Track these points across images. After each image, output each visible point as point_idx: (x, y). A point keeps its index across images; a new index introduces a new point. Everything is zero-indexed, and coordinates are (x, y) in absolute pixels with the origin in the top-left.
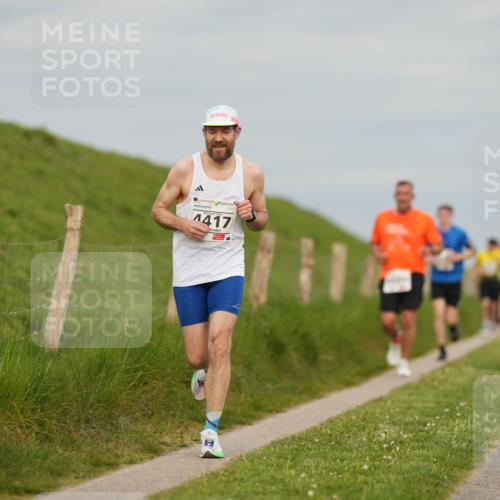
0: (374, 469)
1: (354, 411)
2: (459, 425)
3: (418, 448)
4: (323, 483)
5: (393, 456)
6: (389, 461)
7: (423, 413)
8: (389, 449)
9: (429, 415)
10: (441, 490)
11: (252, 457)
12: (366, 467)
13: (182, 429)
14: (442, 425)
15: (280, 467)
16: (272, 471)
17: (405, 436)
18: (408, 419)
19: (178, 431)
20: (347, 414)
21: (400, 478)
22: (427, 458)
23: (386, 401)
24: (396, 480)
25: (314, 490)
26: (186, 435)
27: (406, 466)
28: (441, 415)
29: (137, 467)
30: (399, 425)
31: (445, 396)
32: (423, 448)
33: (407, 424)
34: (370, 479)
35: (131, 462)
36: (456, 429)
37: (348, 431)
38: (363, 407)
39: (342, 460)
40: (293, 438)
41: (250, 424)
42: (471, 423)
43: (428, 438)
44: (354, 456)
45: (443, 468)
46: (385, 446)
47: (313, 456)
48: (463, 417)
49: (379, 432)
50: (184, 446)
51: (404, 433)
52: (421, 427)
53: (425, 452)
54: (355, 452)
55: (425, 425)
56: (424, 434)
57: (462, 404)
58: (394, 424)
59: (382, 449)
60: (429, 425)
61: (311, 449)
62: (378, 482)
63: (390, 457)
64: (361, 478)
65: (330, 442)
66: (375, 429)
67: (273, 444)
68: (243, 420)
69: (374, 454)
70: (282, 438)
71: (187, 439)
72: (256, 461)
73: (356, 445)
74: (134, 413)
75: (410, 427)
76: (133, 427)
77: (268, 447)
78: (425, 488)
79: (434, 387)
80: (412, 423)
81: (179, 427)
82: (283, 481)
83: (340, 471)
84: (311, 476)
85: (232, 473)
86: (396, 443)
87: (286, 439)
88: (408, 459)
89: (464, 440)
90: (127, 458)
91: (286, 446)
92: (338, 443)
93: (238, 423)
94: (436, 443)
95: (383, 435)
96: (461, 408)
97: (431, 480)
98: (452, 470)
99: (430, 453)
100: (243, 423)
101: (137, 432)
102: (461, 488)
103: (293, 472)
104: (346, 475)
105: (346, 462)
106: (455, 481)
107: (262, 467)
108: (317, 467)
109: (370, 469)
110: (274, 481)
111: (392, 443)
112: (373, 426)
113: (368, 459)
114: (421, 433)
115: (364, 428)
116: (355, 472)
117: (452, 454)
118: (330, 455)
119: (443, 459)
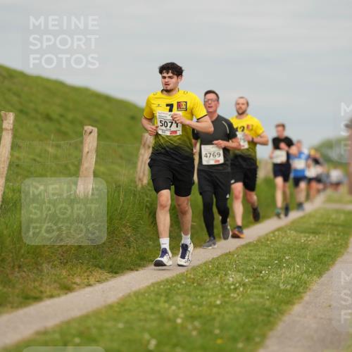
0: (224, 303)
1: (211, 262)
2: (284, 273)
3: (256, 289)
4: (188, 313)
5: (238, 295)
6: (235, 298)
7: (259, 264)
8: (235, 289)
9: (263, 266)
10: (272, 319)
11: (137, 294)
12: (218, 302)
13: (88, 273)
14: (273, 272)
15: (157, 301)
16: (151, 305)
17: (247, 280)
18: (249, 268)
19: (86, 274)
20: (205, 264)
21: (243, 310)
22: (262, 296)
23: (233, 255)
24: (240, 312)
25: (181, 318)
26: (90, 277)
27: (247, 302)
28: (272, 266)
29: (55, 300)
30: (243, 273)
31: (275, 252)
32: (259, 288)
33: (248, 271)
34: (222, 311)
35: (51, 296)
36: (283, 275)
37: (207, 276)
38: (217, 258)
39: (202, 297)
40: (167, 281)
41: (137, 270)
42: (294, 271)
43: (263, 282)
44: (210, 294)
45: (273, 304)
46: (232, 287)
47: (181, 294)
48: (288, 267)
49: (228, 277)
50: (90, 285)
51: (246, 278)
52: (258, 274)
53: (260, 292)
54: (210, 291)
55: (261, 272)
56: (261, 279)
57: (287, 258)
58: (239, 271)
59: (230, 289)
60: (263, 272)
61: (179, 289)
62: (227, 313)
63: (235, 295)
64: (215, 310)
65: (193, 283)
66: (226, 275)
67: (153, 284)
68: (132, 267)
69: (224, 293)
70: (159, 280)
71: (92, 280)
72: (140, 297)
73: (211, 286)
74: (54, 261)
75: (251, 274)
76: (53, 271)
77: (149, 287)
78: (261, 318)
79: (268, 246)
80: (252, 271)
81: (86, 272)
82: (159, 312)
83: (200, 305)
84: (179, 308)
85: (123, 305)
86: (240, 285)
87: (162, 281)
88: (249, 297)
89: (288, 284)
90: (48, 293)
91: (162, 287)
92: (199, 285)
93: (128, 269)
94: (269, 286)
95: (231, 279)
96: (287, 260)
97: (265, 312)
98: (280, 305)
99: (265, 292)
100: (132, 270)
101: (56, 275)
102: (286, 318)
103: (167, 305)
104: (205, 308)
105: (204, 299)
106: (282, 312)
107: (144, 301)
108: (183, 302)
109: (221, 304)
110: (153, 311)
111: (237, 285)
112: (224, 273)
113: (220, 296)
114: (258, 278)
115: (217, 274)
116: (211, 306)
117: (280, 294)
118: (193, 293)
119: (273, 297)
